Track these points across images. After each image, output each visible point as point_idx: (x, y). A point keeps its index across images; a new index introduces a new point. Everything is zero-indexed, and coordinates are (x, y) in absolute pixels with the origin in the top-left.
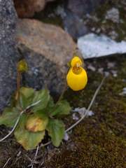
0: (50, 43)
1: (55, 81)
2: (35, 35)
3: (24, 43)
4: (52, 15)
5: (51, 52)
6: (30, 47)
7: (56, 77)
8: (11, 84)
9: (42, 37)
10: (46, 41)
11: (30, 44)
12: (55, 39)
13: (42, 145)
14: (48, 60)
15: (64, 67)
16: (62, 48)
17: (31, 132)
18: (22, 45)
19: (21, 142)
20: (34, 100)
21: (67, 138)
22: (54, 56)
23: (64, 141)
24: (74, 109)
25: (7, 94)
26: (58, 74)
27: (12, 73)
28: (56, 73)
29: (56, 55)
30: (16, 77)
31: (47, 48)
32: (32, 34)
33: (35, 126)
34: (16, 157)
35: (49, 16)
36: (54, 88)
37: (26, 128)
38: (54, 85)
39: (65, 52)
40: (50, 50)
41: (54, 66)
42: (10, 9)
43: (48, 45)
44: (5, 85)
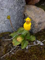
0: (36, 14)
1: (33, 28)
2: (32, 11)
3: (27, 13)
4: (43, 4)
5: (35, 18)
6: (28, 15)
7: (34, 27)
9: (34, 12)
10: (35, 13)
12: (39, 13)
13: (18, 46)
14: (33, 20)
15: (37, 24)
16: (40, 17)
17: (17, 41)
18: (26, 13)
20: (23, 32)
22: (35, 19)
23: (25, 48)
24: (36, 40)
26: (35, 26)
27: (20, 22)
28: (34, 25)
29: (36, 19)
30: (21, 23)
32: (31, 10)
33: (19, 40)
34: (9, 45)
35: (42, 5)
36: (32, 31)
37: (16, 39)
39: (40, 19)
40: (35, 17)
41: (34, 23)
42: (23, 1)
43: (35, 15)
44: (17, 25)
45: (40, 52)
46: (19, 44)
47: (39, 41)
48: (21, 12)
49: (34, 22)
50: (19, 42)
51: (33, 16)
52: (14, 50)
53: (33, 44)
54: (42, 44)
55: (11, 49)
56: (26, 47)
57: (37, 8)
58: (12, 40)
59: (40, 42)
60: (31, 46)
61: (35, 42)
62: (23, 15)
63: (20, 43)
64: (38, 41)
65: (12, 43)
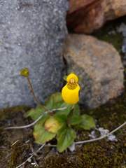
0: (95, 59)
1: (89, 95)
2: (84, 49)
3: (71, 55)
4: (114, 32)
5: (92, 68)
6: (75, 60)
7: (90, 91)
8: (51, 87)
9: (89, 52)
10: (92, 56)
11: (77, 57)
13: (49, 145)
14: (86, 74)
15: (99, 84)
17: (46, 130)
18: (69, 57)
19: (35, 134)
20: (62, 105)
21: (73, 149)
22: (93, 71)
24: (98, 128)
25: (46, 94)
26: (93, 89)
27: (54, 79)
28: (90, 88)
29: (96, 71)
30: (57, 82)
31: (90, 63)
32: (82, 48)
33: (51, 127)
35: (110, 33)
36: (87, 101)
37: (43, 125)
38: (88, 98)
40: (92, 65)
41: (90, 81)
43: (92, 61)
44: (45, 86)
45: (106, 160)
46: (50, 138)
47: (104, 129)
48: (55, 54)
49: (91, 79)
50: (51, 133)
51: (86, 65)
52: (39, 154)
53: (89, 138)
54: (112, 138)
55: (31, 152)
56: (71, 145)
57: (99, 42)
58: (32, 128)
59: (106, 131)
60: (84, 144)
61: (93, 133)
62: (62, 61)
63: (54, 136)
64: (101, 129)
65: (31, 137)
